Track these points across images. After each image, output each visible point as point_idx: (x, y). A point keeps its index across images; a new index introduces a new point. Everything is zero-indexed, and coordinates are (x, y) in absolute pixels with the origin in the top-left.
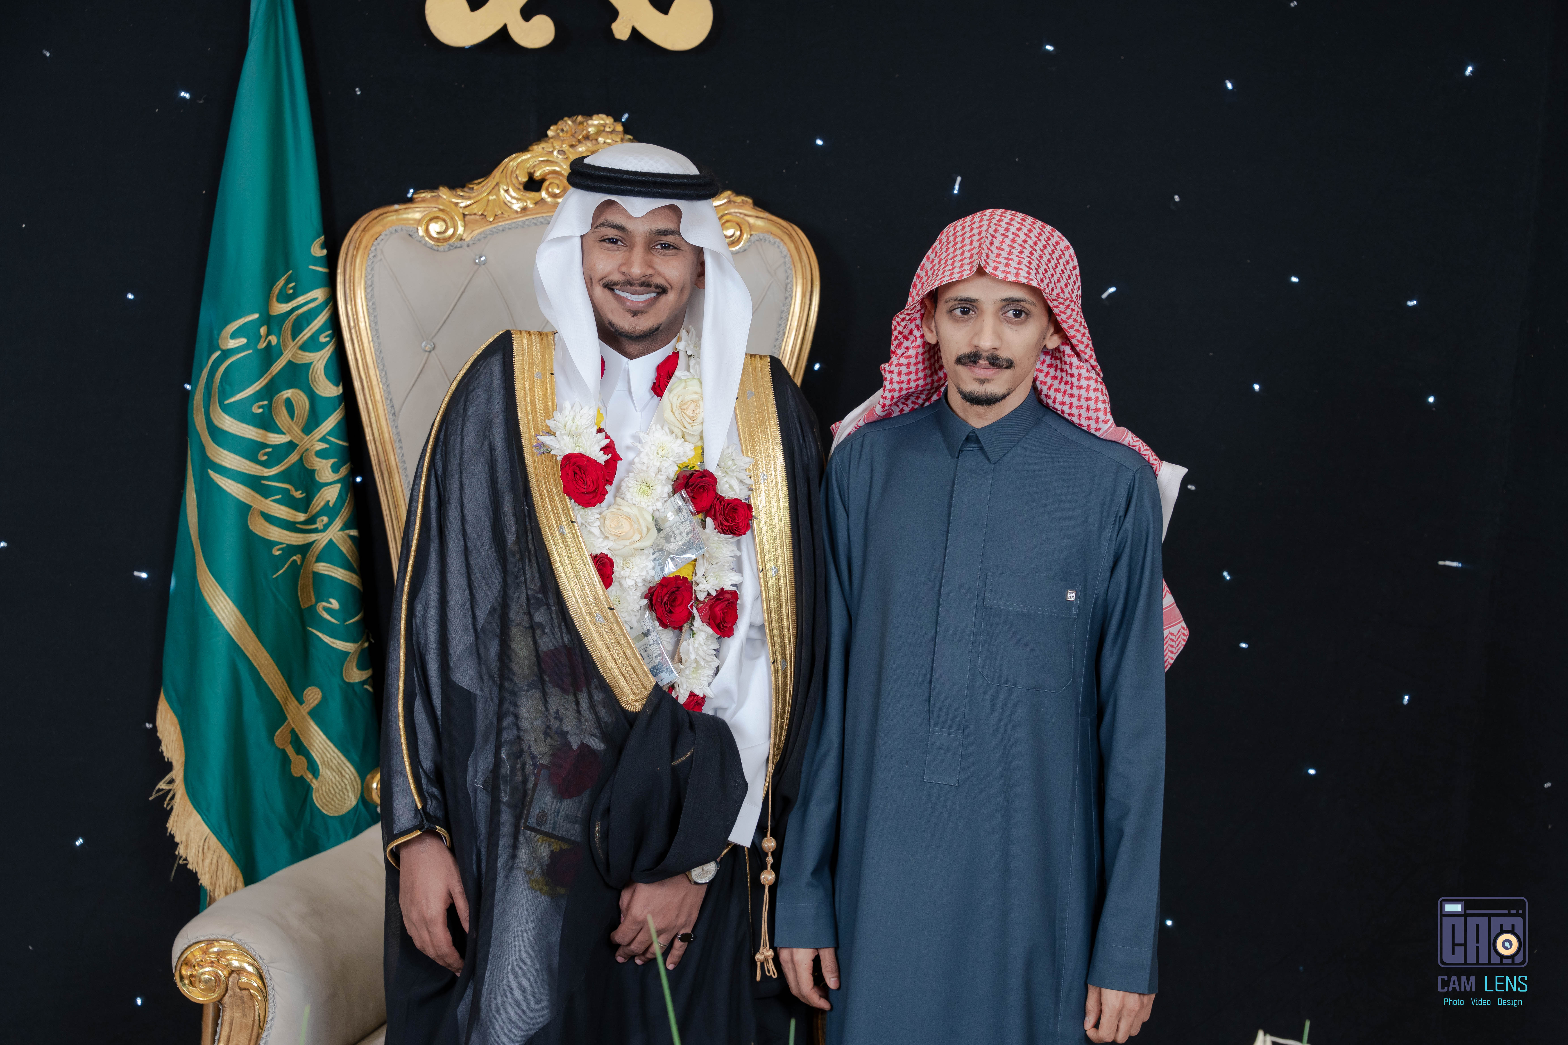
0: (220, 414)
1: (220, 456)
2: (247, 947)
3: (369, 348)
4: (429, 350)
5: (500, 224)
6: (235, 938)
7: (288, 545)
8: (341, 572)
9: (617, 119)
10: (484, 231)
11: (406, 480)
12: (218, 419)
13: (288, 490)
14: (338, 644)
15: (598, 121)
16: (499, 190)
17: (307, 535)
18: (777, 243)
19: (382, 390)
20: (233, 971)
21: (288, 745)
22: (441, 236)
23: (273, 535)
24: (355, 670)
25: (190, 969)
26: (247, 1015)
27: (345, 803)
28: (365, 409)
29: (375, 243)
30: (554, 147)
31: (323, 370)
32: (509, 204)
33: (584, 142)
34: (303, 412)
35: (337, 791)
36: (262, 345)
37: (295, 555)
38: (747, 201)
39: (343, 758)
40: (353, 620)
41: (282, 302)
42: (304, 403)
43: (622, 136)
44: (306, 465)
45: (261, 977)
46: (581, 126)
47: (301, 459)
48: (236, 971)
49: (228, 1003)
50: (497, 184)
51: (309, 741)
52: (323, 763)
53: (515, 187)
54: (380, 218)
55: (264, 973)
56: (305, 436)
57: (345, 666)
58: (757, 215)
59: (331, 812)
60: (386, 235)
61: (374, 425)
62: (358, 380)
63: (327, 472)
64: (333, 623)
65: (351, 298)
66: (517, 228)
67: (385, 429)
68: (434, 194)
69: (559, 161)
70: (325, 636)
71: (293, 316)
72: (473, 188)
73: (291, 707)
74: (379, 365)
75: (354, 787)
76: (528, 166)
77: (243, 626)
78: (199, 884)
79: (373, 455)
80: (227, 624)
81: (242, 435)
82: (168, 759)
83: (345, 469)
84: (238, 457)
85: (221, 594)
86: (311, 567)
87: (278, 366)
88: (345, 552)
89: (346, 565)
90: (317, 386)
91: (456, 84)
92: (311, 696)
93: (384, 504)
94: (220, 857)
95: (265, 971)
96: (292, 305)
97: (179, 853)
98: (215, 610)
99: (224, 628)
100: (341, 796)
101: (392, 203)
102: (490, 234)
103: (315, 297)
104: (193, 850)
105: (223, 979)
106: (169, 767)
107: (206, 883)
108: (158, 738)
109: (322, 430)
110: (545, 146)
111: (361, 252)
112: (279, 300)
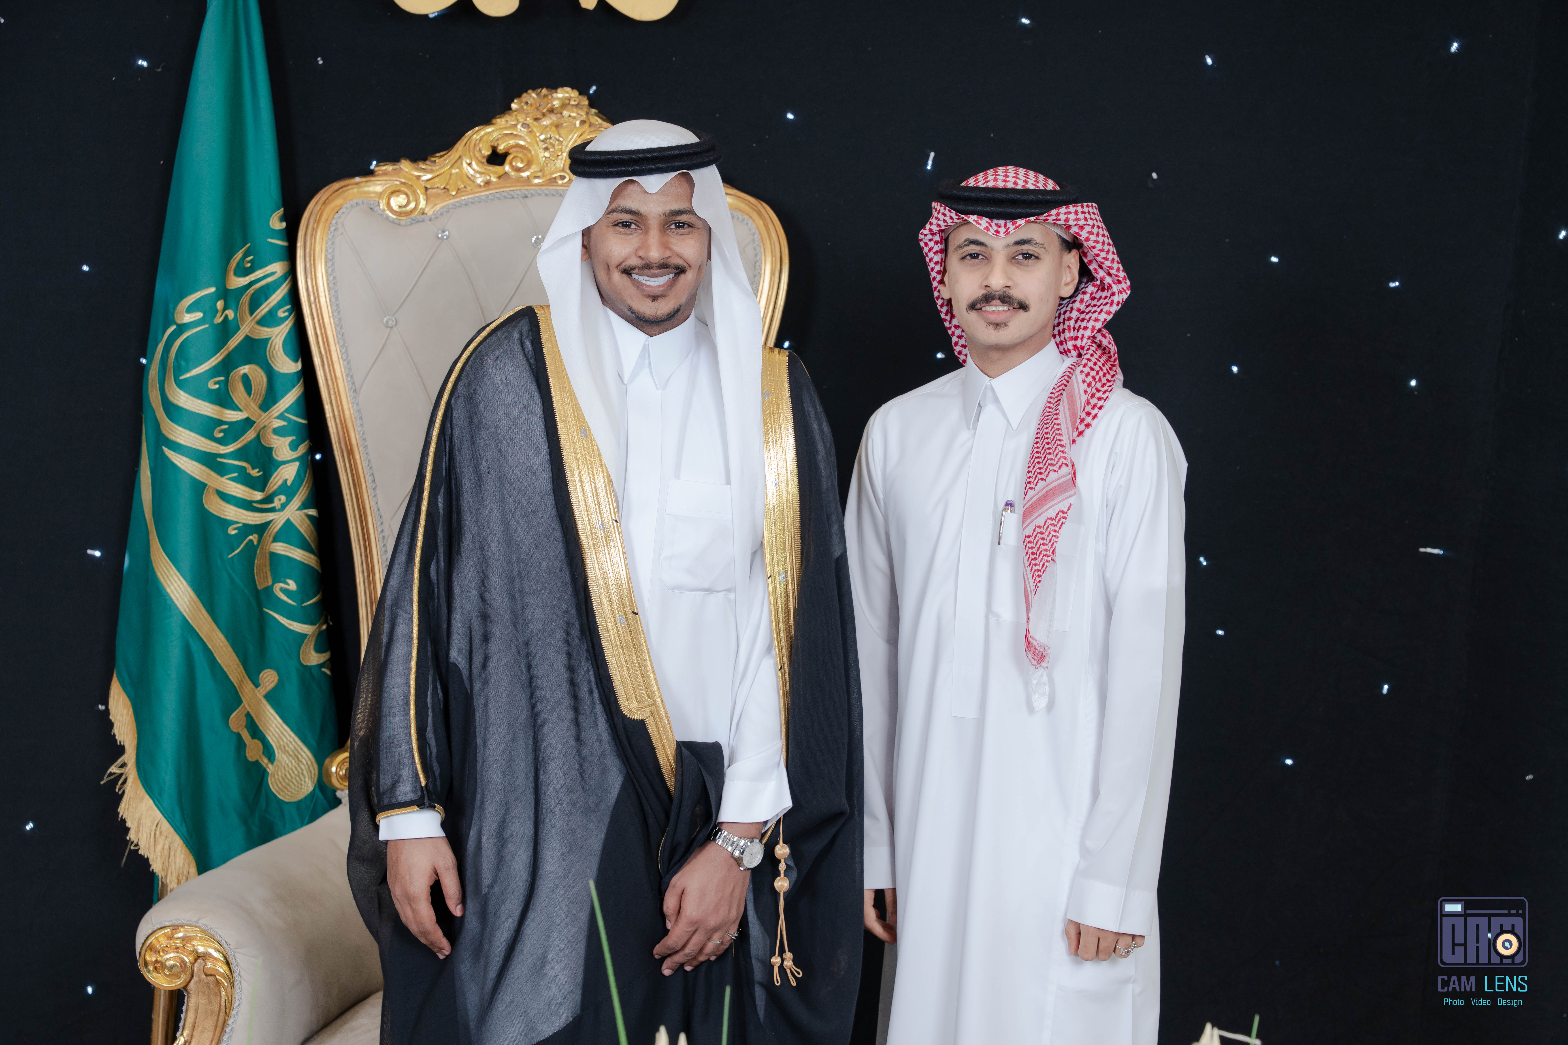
0: (175, 389)
1: (176, 433)
2: (213, 933)
3: (329, 323)
4: (391, 325)
5: (463, 198)
6: (200, 924)
7: (244, 525)
8: (298, 553)
9: (583, 92)
11: (367, 458)
12: (173, 395)
13: (244, 468)
14: (295, 626)
15: (564, 94)
16: (462, 164)
17: (264, 514)
18: (745, 220)
19: (342, 366)
21: (242, 730)
22: (404, 209)
23: (230, 514)
24: (313, 652)
25: (154, 955)
26: (213, 1002)
27: (301, 789)
28: (325, 386)
29: (336, 216)
30: (517, 120)
31: (281, 345)
32: (472, 178)
33: (549, 115)
34: (260, 388)
35: (293, 776)
36: (219, 320)
37: (252, 535)
39: (300, 743)
40: (311, 602)
41: (239, 276)
42: (261, 379)
43: (588, 110)
44: (263, 443)
45: (228, 963)
46: (546, 99)
47: (258, 437)
48: (202, 957)
49: (193, 989)
50: (460, 157)
51: (265, 725)
52: (280, 747)
53: (479, 160)
54: (340, 191)
55: (231, 959)
56: (262, 413)
57: (302, 648)
59: (287, 797)
60: (347, 208)
61: (334, 402)
62: (318, 356)
63: (285, 451)
64: (290, 604)
65: (311, 273)
66: (480, 202)
67: (346, 407)
68: (395, 167)
69: (523, 135)
70: (282, 618)
71: (251, 291)
72: (435, 161)
73: (246, 690)
74: (340, 341)
75: (311, 772)
76: (492, 139)
77: (197, 607)
78: (151, 870)
79: (333, 433)
80: (181, 605)
81: (197, 411)
82: (120, 742)
83: (304, 446)
84: (193, 434)
85: (175, 574)
86: (267, 547)
87: (235, 341)
88: (303, 532)
89: (304, 546)
90: (275, 362)
91: (421, 54)
92: (267, 680)
93: (344, 482)
94: (172, 843)
95: (231, 957)
96: (250, 279)
97: (130, 838)
98: (168, 590)
99: (178, 608)
100: (297, 782)
101: (352, 175)
102: (452, 208)
103: (274, 271)
104: (145, 836)
105: (188, 964)
106: (121, 750)
107: (157, 868)
108: (110, 720)
109: (280, 407)
110: (509, 119)
111: (321, 225)
112: (236, 274)
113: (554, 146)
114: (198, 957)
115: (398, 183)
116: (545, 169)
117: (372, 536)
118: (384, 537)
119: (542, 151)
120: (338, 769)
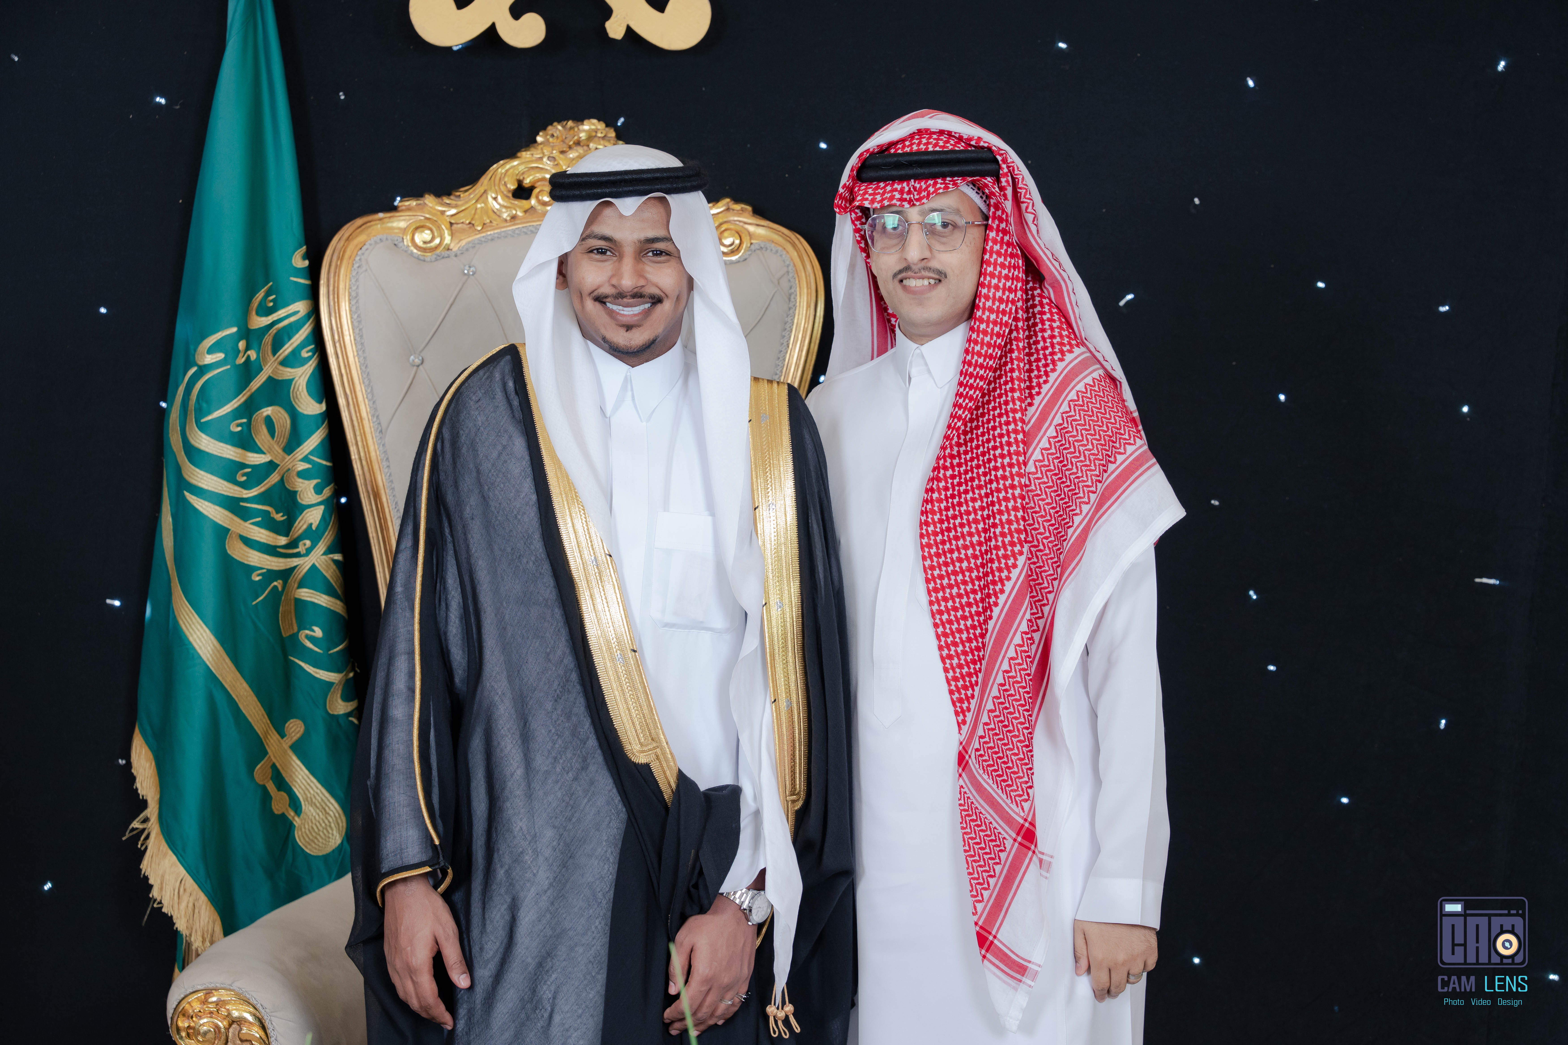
0: (197, 432)
1: (198, 477)
2: (247, 996)
3: (354, 363)
4: (417, 364)
5: (489, 233)
6: (234, 987)
7: (269, 571)
8: (324, 599)
9: (610, 124)
10: (472, 240)
12: (195, 439)
13: (268, 512)
14: (321, 674)
15: (590, 126)
16: (487, 198)
17: (289, 560)
18: (779, 252)
19: (368, 406)
20: (233, 1022)
21: (268, 781)
22: (428, 245)
23: (253, 560)
24: (340, 701)
25: (187, 1021)
27: (329, 842)
28: (350, 429)
29: (360, 253)
30: (543, 153)
31: (305, 386)
32: (498, 213)
33: (575, 148)
34: (284, 429)
35: (321, 828)
36: (241, 360)
37: (276, 581)
38: (746, 209)
39: (327, 795)
40: (337, 649)
41: (261, 316)
42: (284, 421)
44: (287, 486)
45: (264, 1028)
46: (572, 132)
47: (282, 480)
48: (237, 1022)
50: (485, 192)
51: (291, 776)
52: (306, 799)
53: (504, 195)
54: (363, 227)
56: (286, 456)
57: (329, 697)
58: (758, 223)
59: (315, 851)
60: (371, 245)
61: (360, 444)
62: (343, 396)
63: (309, 494)
64: (316, 652)
65: (335, 311)
66: (506, 237)
67: (372, 448)
68: (419, 202)
69: (549, 168)
70: (308, 665)
71: (273, 330)
72: (460, 196)
73: (272, 741)
74: (365, 381)
75: (338, 824)
76: (517, 172)
77: (221, 656)
78: (175, 929)
79: (359, 475)
80: (203, 653)
81: (220, 455)
82: (143, 796)
83: (329, 489)
84: (215, 478)
85: (197, 621)
86: (292, 594)
87: (257, 383)
88: (328, 577)
89: (330, 591)
90: (299, 404)
91: (444, 87)
92: (293, 729)
93: (371, 525)
94: (197, 900)
95: (267, 1022)
96: (272, 319)
97: (153, 896)
98: (191, 639)
99: (200, 656)
100: (325, 835)
101: (376, 211)
102: (478, 243)
103: (297, 310)
104: (168, 893)
105: (223, 1030)
106: (143, 804)
107: (181, 927)
108: (133, 774)
109: (304, 450)
110: (535, 153)
111: (345, 262)
112: (258, 314)
114: (232, 1022)
115: (422, 218)
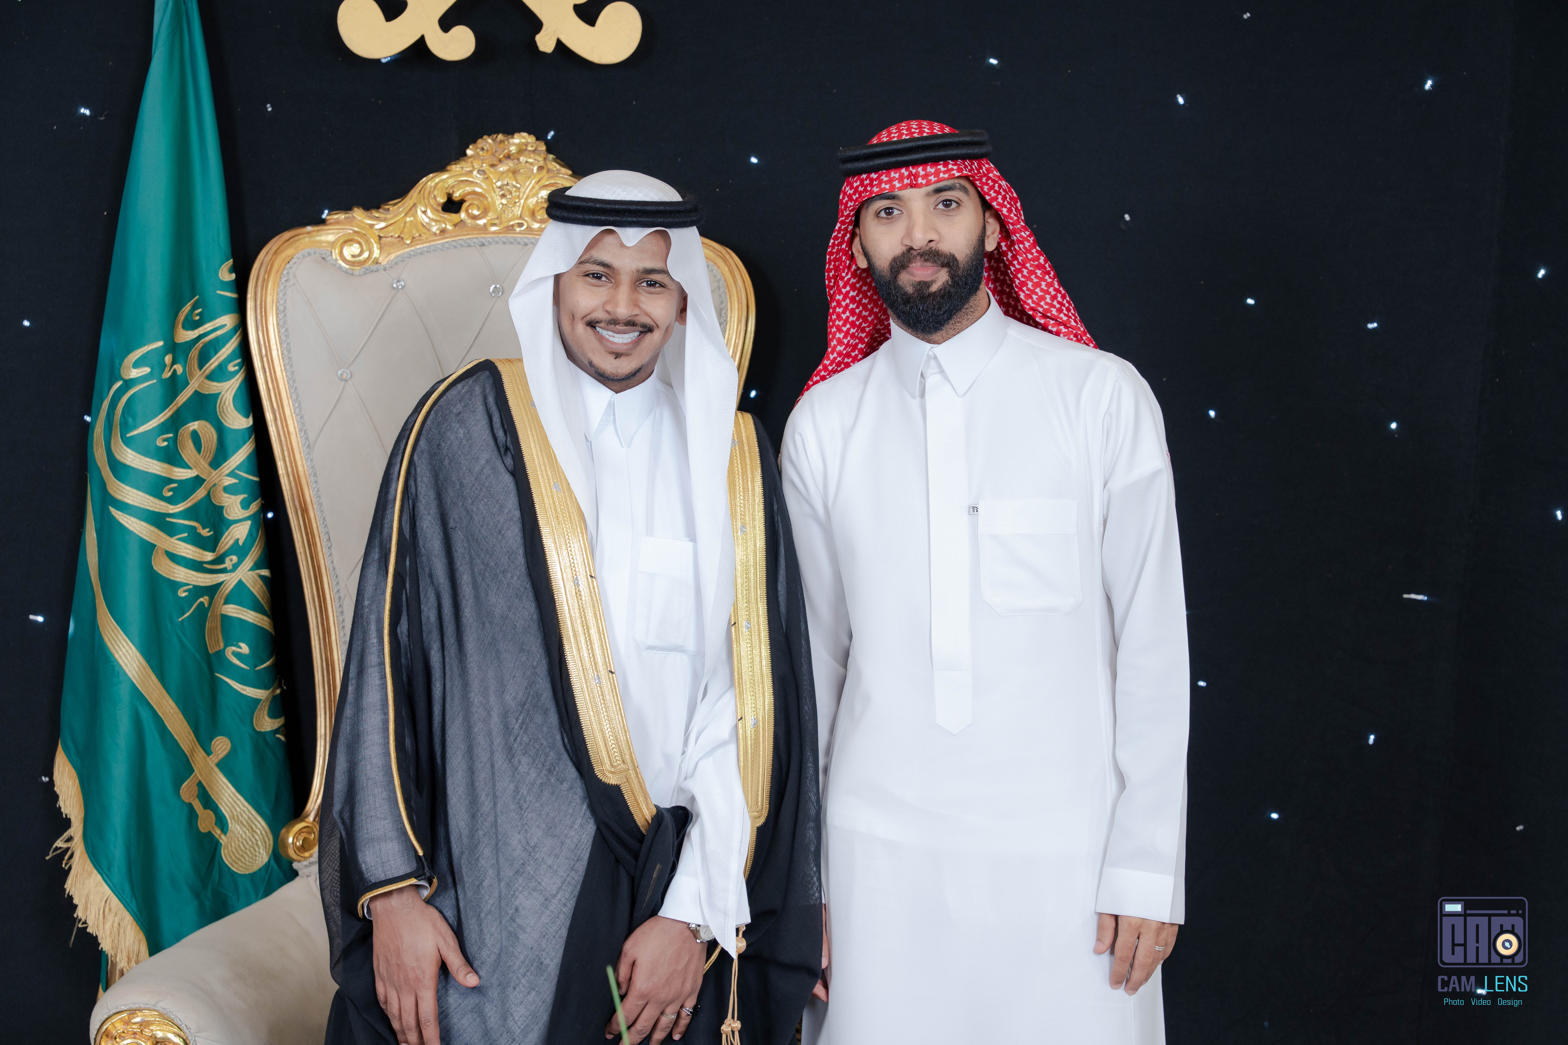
0: (122, 447)
1: (123, 492)
2: (172, 1016)
3: (282, 378)
4: (345, 379)
5: (418, 247)
6: (158, 1007)
7: (195, 586)
8: (251, 615)
9: (540, 137)
10: (401, 254)
11: (322, 516)
12: (120, 453)
13: (195, 528)
14: (248, 691)
15: (520, 139)
16: (416, 212)
17: (215, 575)
19: (295, 421)
21: (195, 799)
22: (357, 259)
23: (179, 576)
24: (267, 718)
25: (110, 1042)
27: (256, 860)
28: (277, 442)
29: (288, 266)
30: (473, 167)
31: (231, 401)
32: (427, 227)
33: (505, 161)
34: (210, 444)
35: (247, 847)
36: (167, 374)
37: (203, 597)
39: (254, 812)
40: (265, 665)
41: (187, 329)
42: (211, 436)
43: (545, 156)
44: (214, 502)
46: (502, 145)
47: (208, 495)
48: (160, 1042)
50: (415, 205)
51: (217, 794)
52: (233, 817)
53: (433, 208)
54: (291, 240)
55: (191, 1043)
56: (212, 471)
57: (255, 714)
59: (241, 869)
60: (298, 258)
61: (287, 459)
62: (270, 412)
63: (236, 509)
64: (243, 669)
65: (262, 324)
66: (436, 250)
67: (299, 463)
68: (347, 215)
69: (479, 182)
70: (234, 682)
71: (200, 344)
72: (389, 209)
73: (198, 759)
74: (293, 395)
75: (265, 843)
76: (447, 186)
77: (147, 673)
78: (100, 949)
79: (286, 490)
80: (129, 671)
81: (145, 470)
82: (66, 815)
83: (256, 504)
84: (141, 493)
85: (124, 639)
86: (219, 610)
87: (183, 397)
88: (256, 593)
89: (257, 607)
90: (226, 418)
91: (373, 100)
92: (219, 747)
93: (298, 541)
94: (122, 919)
95: (192, 1041)
96: (198, 332)
97: (77, 916)
98: (117, 656)
99: (127, 675)
100: (252, 853)
101: (304, 224)
102: (408, 257)
103: (223, 323)
104: (94, 913)
106: (66, 823)
107: (107, 947)
108: (56, 792)
109: (231, 464)
110: (465, 166)
111: (272, 276)
112: (185, 327)
113: (511, 193)
114: (157, 1042)
115: (351, 231)
116: (503, 216)
117: (328, 597)
118: (340, 598)
119: (498, 197)
120: (295, 840)
